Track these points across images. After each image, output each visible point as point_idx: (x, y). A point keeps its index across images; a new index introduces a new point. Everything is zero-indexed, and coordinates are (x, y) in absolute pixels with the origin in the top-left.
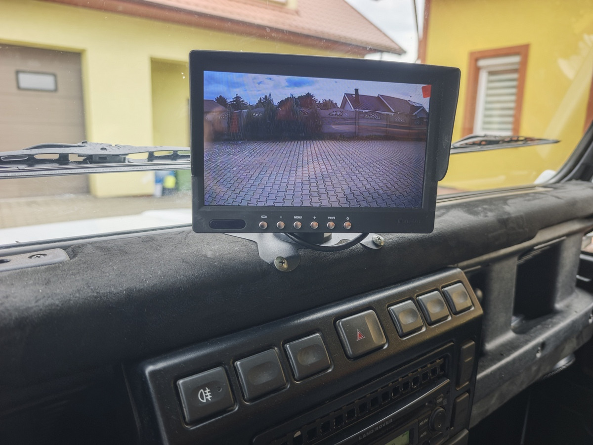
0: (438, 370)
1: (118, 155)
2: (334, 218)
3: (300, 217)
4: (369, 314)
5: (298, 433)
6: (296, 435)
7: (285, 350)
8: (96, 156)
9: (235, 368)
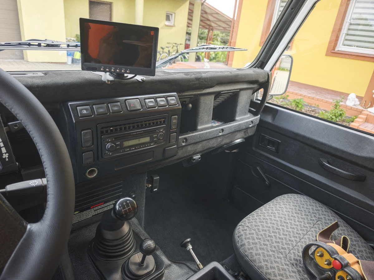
0: (162, 122)
1: (58, 45)
2: (124, 69)
3: (114, 68)
4: (137, 100)
5: (112, 128)
6: (111, 129)
7: (108, 105)
8: (50, 44)
9: (93, 107)
